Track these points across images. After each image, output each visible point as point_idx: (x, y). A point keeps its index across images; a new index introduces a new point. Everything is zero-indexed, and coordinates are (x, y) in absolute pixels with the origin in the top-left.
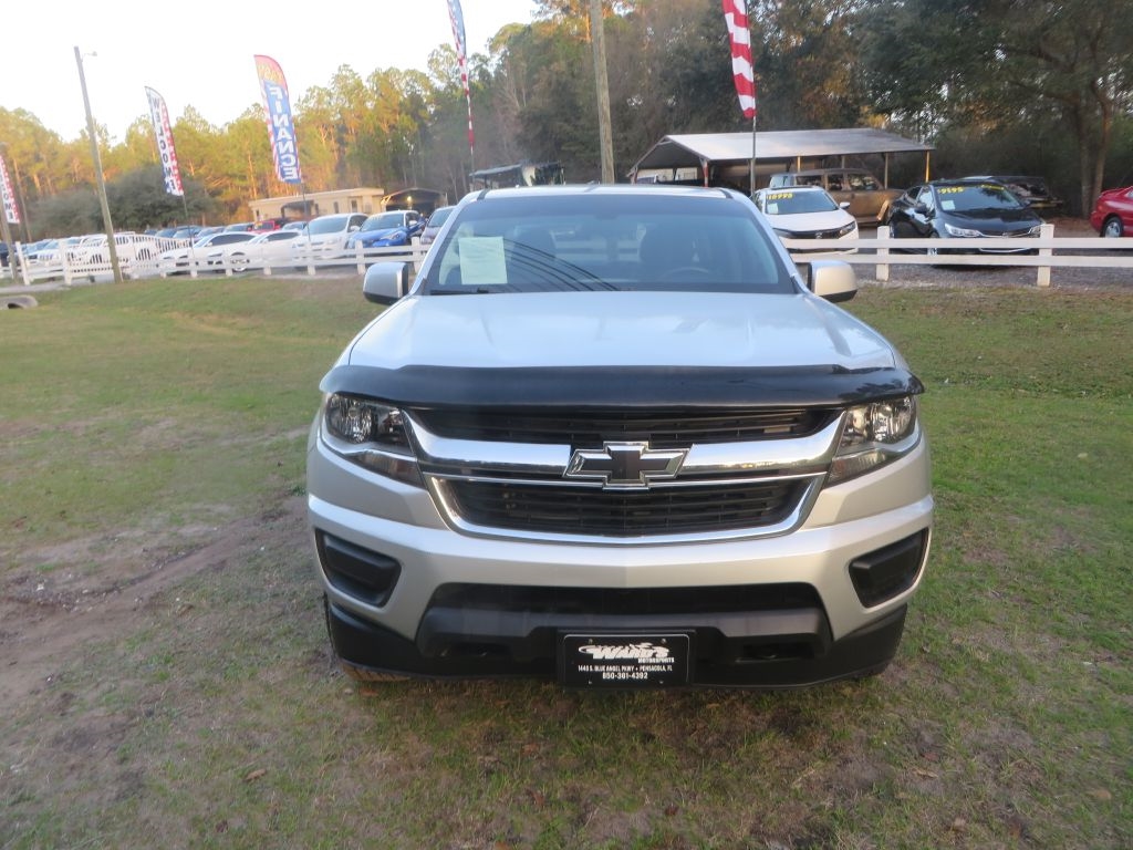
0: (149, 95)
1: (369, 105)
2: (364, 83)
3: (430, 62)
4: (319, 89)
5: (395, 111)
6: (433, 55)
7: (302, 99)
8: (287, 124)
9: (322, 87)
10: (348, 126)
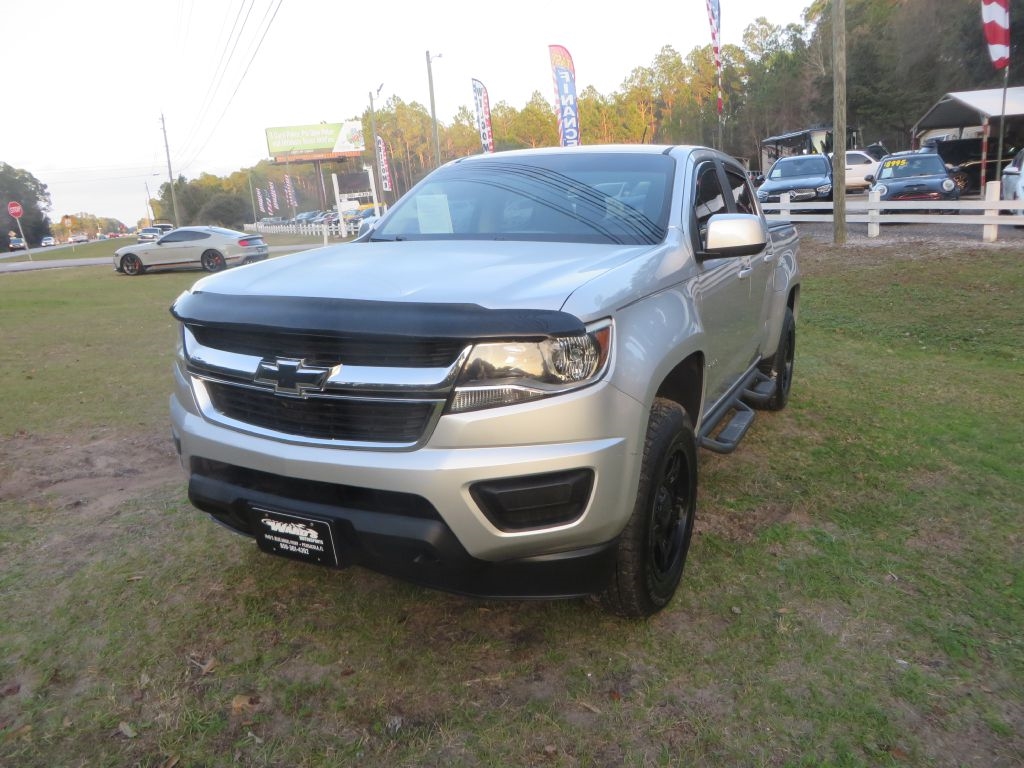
0: (474, 86)
1: (688, 80)
2: (685, 62)
3: (745, 36)
4: (643, 69)
5: (709, 85)
6: (748, 29)
7: (628, 79)
8: (572, 103)
9: (646, 67)
10: (666, 101)
